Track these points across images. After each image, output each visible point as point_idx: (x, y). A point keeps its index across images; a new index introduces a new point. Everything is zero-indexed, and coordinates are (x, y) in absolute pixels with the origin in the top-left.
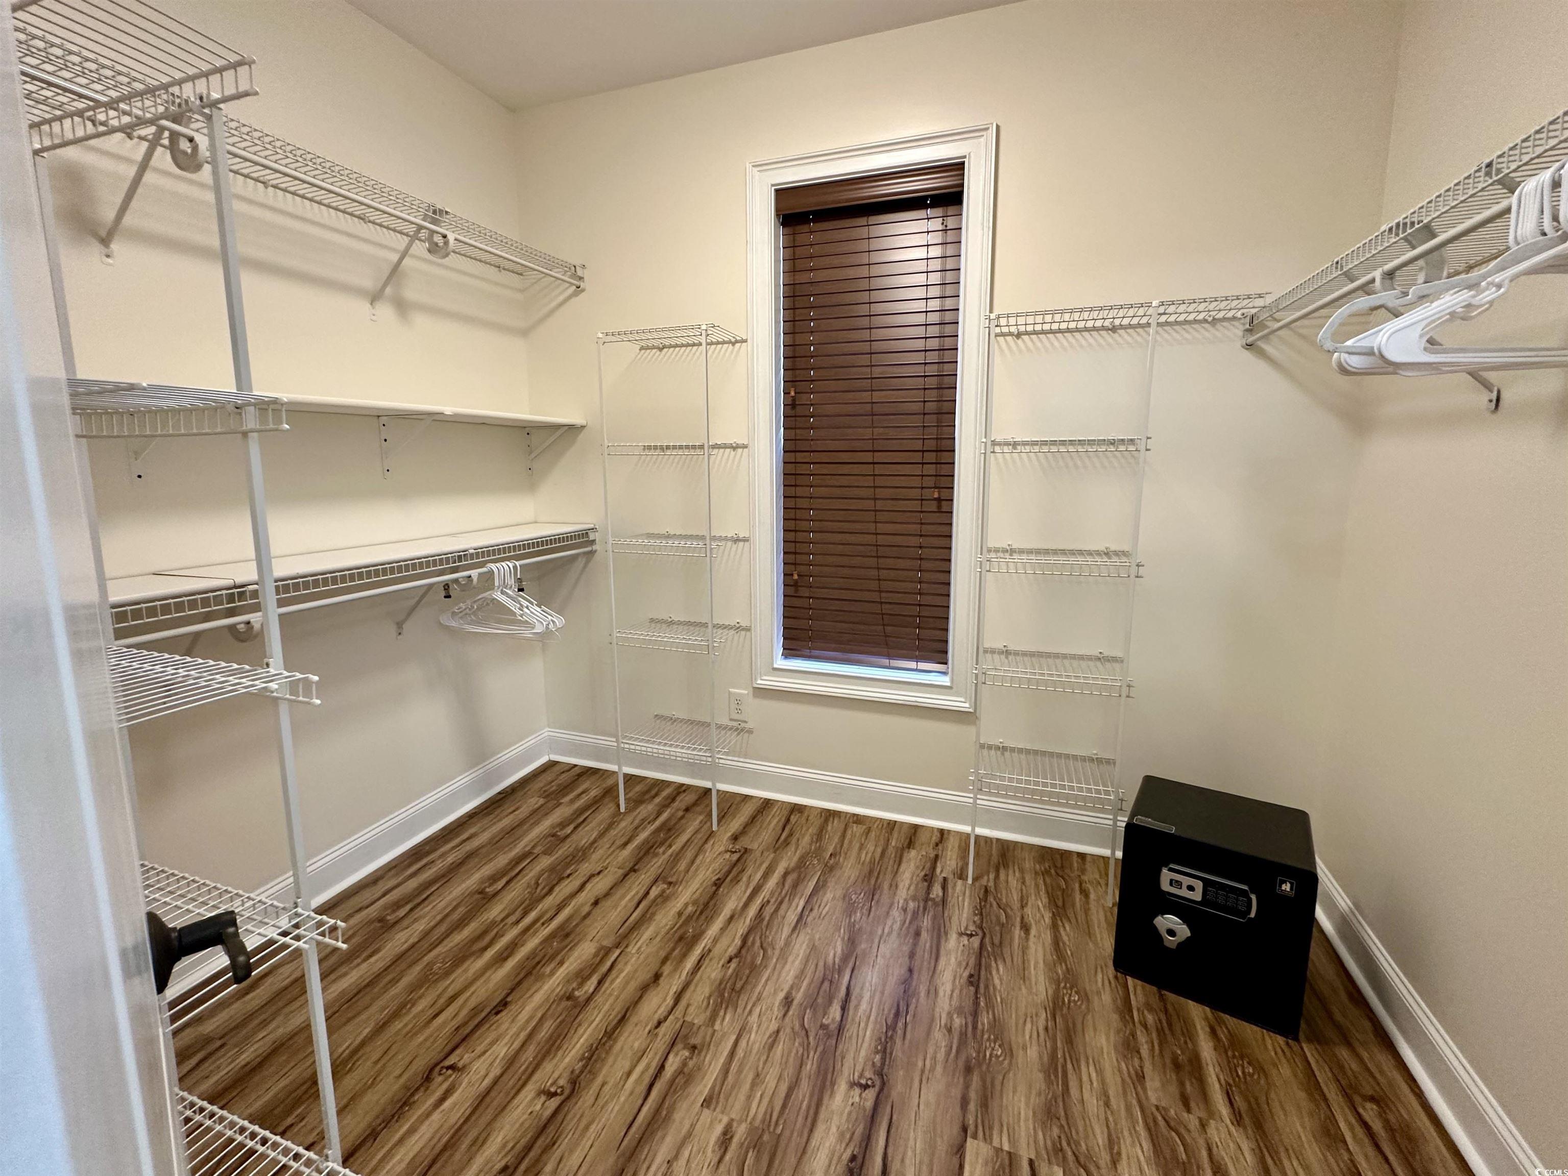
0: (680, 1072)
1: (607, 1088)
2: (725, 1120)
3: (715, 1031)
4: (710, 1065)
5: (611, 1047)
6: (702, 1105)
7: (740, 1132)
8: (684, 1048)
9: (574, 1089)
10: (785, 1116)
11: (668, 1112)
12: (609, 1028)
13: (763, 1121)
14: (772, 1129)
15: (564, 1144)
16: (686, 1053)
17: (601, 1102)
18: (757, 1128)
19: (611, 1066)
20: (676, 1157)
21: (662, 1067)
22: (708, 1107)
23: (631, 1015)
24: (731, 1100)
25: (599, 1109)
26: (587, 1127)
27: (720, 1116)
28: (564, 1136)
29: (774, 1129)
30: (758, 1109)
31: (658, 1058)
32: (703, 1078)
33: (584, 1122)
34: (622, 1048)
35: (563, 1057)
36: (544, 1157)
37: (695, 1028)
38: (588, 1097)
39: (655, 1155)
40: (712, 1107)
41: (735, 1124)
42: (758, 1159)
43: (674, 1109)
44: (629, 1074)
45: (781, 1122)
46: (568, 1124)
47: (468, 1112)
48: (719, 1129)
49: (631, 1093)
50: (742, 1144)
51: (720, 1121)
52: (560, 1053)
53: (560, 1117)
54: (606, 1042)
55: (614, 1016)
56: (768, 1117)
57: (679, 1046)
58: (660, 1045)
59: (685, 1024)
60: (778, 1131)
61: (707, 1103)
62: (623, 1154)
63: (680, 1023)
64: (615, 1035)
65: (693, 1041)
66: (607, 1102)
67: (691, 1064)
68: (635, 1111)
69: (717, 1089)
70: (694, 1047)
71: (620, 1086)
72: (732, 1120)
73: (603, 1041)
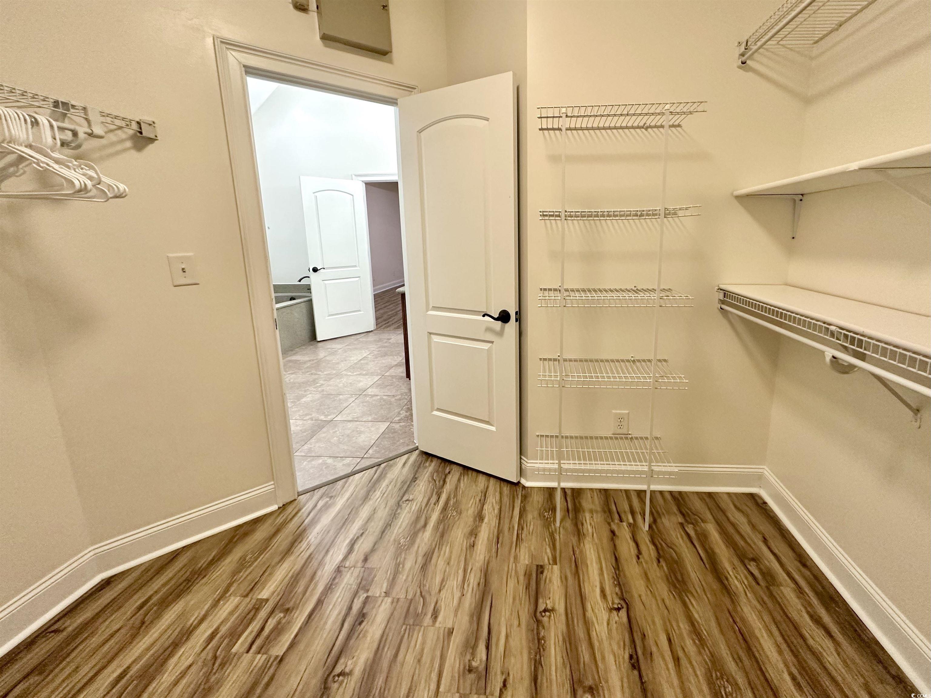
0: (474, 647)
1: (516, 623)
2: (437, 625)
3: (458, 692)
4: (455, 659)
5: (530, 653)
6: (453, 629)
7: (428, 620)
8: (477, 668)
9: (535, 617)
10: (400, 637)
11: (473, 619)
12: (540, 669)
13: (414, 630)
14: (408, 627)
15: (521, 588)
16: (474, 664)
17: (515, 614)
18: (417, 625)
19: (521, 639)
20: (460, 599)
21: (488, 648)
22: (449, 629)
23: (531, 685)
24: (435, 637)
25: (513, 610)
26: (514, 599)
27: (440, 625)
28: (524, 592)
29: (406, 628)
30: (418, 637)
31: (493, 653)
32: (457, 648)
33: (517, 601)
34: (521, 653)
35: (556, 635)
36: (527, 581)
37: (474, 691)
38: (525, 616)
39: (472, 595)
40: (446, 630)
41: (431, 623)
42: (416, 609)
43: (470, 622)
44: (507, 637)
45: (402, 632)
46: (525, 598)
47: (583, 590)
48: (440, 619)
49: (499, 624)
50: (424, 615)
51: (440, 623)
52: (561, 638)
53: (532, 600)
54: (536, 656)
55: (543, 680)
56: (411, 634)
57: (482, 667)
58: (496, 667)
59: (483, 691)
60: (404, 627)
61: (451, 632)
62: (489, 593)
63: (488, 691)
64: (533, 664)
65: (472, 676)
66: (511, 614)
67: (468, 657)
68: (492, 614)
69: (446, 643)
70: (470, 671)
71: (508, 626)
72: (433, 626)
73: (538, 657)
